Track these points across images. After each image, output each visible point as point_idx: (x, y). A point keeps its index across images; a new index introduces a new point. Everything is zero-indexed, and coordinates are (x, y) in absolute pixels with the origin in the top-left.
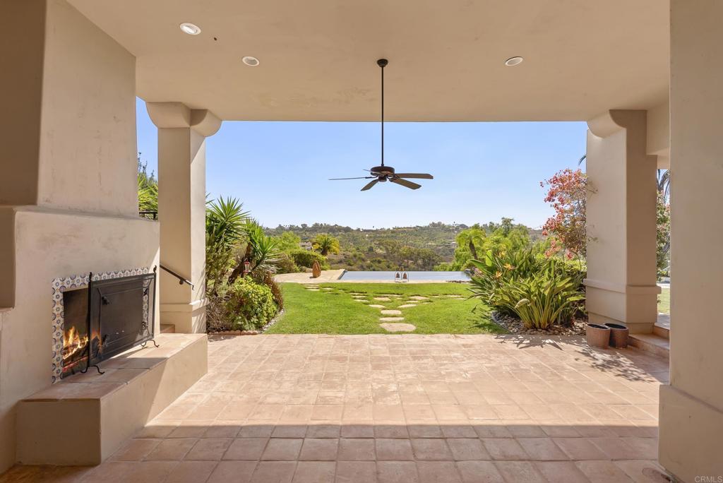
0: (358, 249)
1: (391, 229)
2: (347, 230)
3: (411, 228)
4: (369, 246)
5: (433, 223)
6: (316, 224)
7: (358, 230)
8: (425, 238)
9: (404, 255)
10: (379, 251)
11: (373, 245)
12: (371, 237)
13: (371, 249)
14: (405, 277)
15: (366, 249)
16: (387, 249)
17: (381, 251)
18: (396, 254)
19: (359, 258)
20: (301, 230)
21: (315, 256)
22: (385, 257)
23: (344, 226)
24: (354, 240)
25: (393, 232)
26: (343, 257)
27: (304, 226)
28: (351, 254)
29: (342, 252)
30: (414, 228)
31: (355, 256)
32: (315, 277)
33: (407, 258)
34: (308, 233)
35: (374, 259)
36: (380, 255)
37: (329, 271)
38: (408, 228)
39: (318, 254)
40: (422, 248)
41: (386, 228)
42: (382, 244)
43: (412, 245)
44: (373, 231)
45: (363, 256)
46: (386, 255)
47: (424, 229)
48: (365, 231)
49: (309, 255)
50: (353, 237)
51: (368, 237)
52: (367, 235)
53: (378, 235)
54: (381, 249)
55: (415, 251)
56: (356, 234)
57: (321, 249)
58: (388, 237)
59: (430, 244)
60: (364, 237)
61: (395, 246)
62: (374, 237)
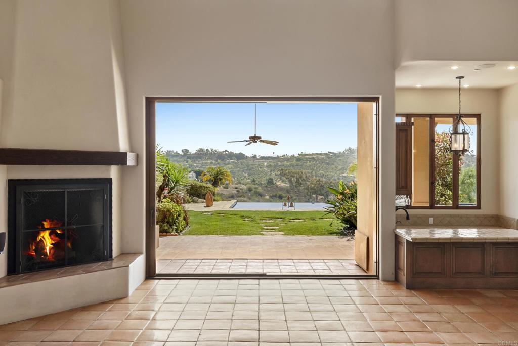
0: (254, 181)
1: (296, 155)
3: (321, 154)
4: (267, 177)
5: (350, 149)
6: (201, 150)
7: (254, 157)
8: (340, 167)
9: (312, 189)
10: (280, 184)
11: (273, 176)
12: (270, 166)
13: (270, 182)
14: (292, 206)
15: (264, 181)
16: (290, 181)
17: (283, 184)
18: (301, 188)
19: (256, 193)
20: (182, 156)
21: (207, 187)
22: (288, 191)
23: (238, 152)
24: (249, 169)
25: (298, 159)
26: (235, 192)
27: (186, 152)
28: (245, 187)
29: (234, 185)
30: (326, 154)
31: (250, 190)
32: (208, 206)
33: (315, 193)
35: (274, 194)
36: (282, 189)
37: (220, 202)
38: (317, 154)
39: (210, 185)
40: (335, 180)
41: (290, 155)
42: (284, 175)
43: (322, 176)
44: (271, 158)
45: (260, 189)
46: (289, 188)
47: (338, 157)
48: (263, 158)
49: (201, 186)
50: (248, 166)
51: (266, 166)
52: (265, 164)
53: (279, 164)
54: (283, 181)
55: (326, 183)
56: (251, 162)
57: (213, 181)
58: (292, 165)
59: (345, 175)
60: (261, 167)
61: (301, 177)
62: (275, 166)
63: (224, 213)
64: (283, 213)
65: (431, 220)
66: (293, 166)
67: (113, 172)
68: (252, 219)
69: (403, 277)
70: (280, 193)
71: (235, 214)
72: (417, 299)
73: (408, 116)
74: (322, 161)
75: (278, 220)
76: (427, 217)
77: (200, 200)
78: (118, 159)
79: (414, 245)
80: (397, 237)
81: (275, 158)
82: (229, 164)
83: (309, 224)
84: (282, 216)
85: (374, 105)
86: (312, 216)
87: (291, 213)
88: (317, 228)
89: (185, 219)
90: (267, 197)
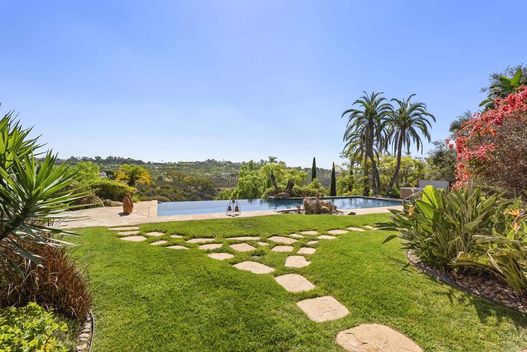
1: (177, 163)
2: (140, 162)
4: (158, 176)
5: (209, 160)
6: (110, 157)
7: (149, 163)
8: (203, 170)
9: (188, 182)
10: (167, 180)
11: (162, 175)
12: (160, 169)
13: (160, 178)
14: (236, 209)
15: (156, 178)
16: (174, 178)
17: (169, 180)
18: (181, 182)
19: (151, 185)
20: (95, 161)
21: (122, 187)
23: (137, 159)
25: (178, 165)
27: (98, 158)
30: (195, 163)
32: (126, 213)
33: (190, 185)
34: (101, 164)
35: (164, 186)
36: (168, 183)
38: (190, 162)
40: (201, 177)
42: (170, 174)
43: (193, 175)
44: (161, 164)
45: (154, 184)
46: (173, 182)
47: (202, 164)
48: (155, 164)
51: (157, 169)
52: (157, 167)
53: (166, 167)
54: (168, 178)
55: (196, 180)
56: (147, 166)
57: (128, 180)
59: (206, 174)
60: (154, 169)
61: (181, 176)
62: (163, 169)
66: (175, 169)
70: (167, 185)
74: (193, 166)
77: (113, 202)
81: (163, 164)
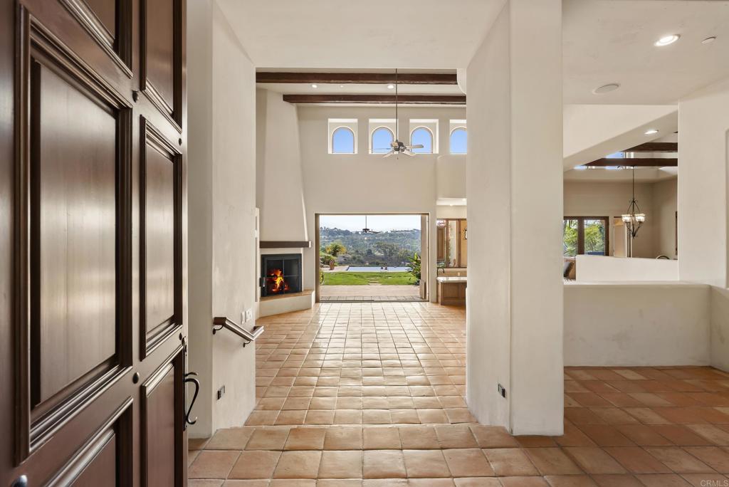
0: (357, 252)
1: (389, 232)
2: (347, 233)
3: (408, 231)
4: (367, 249)
7: (357, 233)
10: (377, 253)
11: (372, 248)
12: (369, 240)
13: (370, 252)
14: (386, 269)
15: (365, 251)
16: (385, 252)
17: (379, 254)
18: (394, 256)
19: (359, 260)
21: (330, 257)
22: (383, 259)
24: (354, 243)
25: (391, 235)
26: (342, 260)
28: (350, 256)
30: (411, 231)
31: (354, 258)
32: (332, 269)
33: (404, 260)
35: (373, 261)
36: (378, 258)
37: (338, 267)
38: (405, 231)
42: (380, 247)
43: (409, 247)
45: (362, 258)
46: (384, 257)
50: (353, 240)
51: (367, 240)
53: (376, 238)
54: (379, 252)
56: (355, 237)
57: (332, 252)
58: (386, 239)
60: (362, 240)
61: (393, 248)
62: (373, 240)
63: (343, 273)
64: (381, 273)
65: (459, 274)
67: (301, 251)
68: (362, 277)
69: (440, 300)
70: (377, 261)
71: (351, 274)
72: (444, 308)
73: (447, 220)
74: (409, 236)
75: (378, 278)
76: (457, 272)
77: (328, 266)
78: (304, 245)
79: (444, 284)
80: (437, 281)
82: (338, 238)
83: (398, 279)
84: (380, 275)
85: (427, 216)
86: (399, 275)
87: (386, 273)
88: (402, 281)
89: (322, 277)
90: (368, 264)
